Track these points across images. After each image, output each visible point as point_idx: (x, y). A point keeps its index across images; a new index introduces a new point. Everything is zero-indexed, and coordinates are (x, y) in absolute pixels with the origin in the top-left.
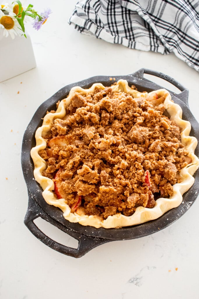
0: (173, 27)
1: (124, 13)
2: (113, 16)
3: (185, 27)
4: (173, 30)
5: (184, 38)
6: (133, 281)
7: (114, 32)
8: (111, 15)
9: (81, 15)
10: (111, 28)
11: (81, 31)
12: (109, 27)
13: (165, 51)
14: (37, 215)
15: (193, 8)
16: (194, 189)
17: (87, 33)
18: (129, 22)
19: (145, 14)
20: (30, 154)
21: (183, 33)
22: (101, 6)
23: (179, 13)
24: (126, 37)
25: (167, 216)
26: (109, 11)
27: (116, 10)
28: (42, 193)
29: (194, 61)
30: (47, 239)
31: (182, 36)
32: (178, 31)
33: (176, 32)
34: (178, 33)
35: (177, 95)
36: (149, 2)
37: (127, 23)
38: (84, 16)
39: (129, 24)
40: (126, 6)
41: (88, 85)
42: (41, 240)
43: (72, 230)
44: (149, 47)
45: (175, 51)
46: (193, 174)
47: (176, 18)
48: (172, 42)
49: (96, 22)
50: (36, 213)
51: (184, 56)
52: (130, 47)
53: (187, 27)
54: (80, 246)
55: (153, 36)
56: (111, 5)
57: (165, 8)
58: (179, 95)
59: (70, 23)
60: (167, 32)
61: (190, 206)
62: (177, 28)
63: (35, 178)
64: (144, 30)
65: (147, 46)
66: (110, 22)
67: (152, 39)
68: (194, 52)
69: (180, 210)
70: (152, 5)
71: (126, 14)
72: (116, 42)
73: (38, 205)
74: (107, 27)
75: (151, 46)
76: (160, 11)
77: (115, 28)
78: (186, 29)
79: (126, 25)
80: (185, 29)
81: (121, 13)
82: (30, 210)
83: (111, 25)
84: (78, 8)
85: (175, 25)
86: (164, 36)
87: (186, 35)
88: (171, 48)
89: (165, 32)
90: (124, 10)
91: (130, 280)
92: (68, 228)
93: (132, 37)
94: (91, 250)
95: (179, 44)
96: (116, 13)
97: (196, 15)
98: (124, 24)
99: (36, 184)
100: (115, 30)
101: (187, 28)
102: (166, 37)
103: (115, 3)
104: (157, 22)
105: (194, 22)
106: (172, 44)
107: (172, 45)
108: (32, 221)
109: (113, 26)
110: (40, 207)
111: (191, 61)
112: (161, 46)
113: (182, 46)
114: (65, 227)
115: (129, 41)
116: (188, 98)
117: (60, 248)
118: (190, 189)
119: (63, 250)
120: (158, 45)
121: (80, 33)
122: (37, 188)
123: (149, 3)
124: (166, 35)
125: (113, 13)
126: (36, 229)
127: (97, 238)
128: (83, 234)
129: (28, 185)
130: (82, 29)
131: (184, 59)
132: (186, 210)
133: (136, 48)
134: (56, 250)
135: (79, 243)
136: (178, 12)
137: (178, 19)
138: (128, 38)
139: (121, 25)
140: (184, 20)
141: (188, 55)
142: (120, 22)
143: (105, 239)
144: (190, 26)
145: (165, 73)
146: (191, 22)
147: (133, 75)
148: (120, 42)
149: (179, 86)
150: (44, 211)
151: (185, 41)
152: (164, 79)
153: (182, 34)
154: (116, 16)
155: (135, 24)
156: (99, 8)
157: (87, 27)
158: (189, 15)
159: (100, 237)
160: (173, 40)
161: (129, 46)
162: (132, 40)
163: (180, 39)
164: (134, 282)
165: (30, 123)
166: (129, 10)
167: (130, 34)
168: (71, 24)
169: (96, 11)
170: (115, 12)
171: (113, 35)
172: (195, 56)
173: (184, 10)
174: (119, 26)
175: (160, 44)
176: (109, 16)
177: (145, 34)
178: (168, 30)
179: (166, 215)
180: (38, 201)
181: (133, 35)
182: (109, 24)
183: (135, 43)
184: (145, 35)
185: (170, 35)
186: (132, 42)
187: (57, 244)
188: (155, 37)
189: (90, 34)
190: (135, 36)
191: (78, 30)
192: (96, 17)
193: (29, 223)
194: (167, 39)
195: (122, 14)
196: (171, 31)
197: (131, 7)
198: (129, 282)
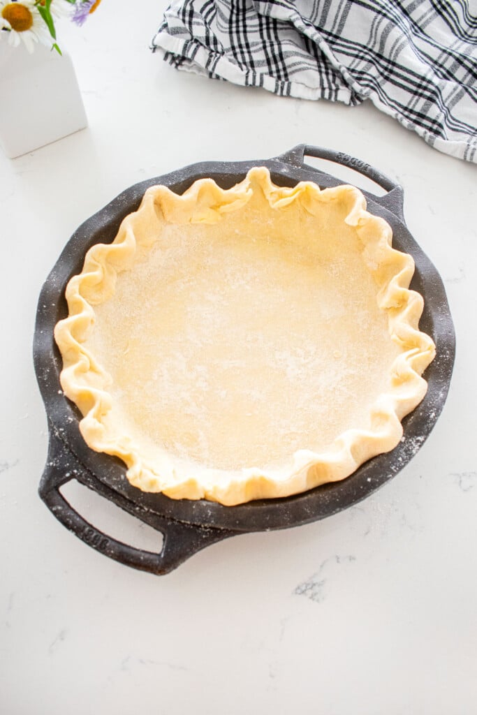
0: (366, 51)
1: (264, 26)
2: (242, 35)
3: (393, 48)
4: (367, 57)
5: (391, 72)
6: (305, 590)
7: (245, 63)
8: (238, 32)
9: (176, 32)
10: (239, 56)
11: (177, 65)
12: (235, 55)
13: (352, 99)
14: (68, 475)
15: (405, 12)
16: (426, 407)
17: (189, 68)
18: (275, 43)
19: (308, 25)
20: (53, 336)
21: (389, 61)
22: (215, 13)
23: (377, 20)
24: (271, 73)
25: (367, 471)
26: (234, 25)
27: (248, 22)
28: (78, 425)
29: (414, 117)
30: (89, 531)
31: (386, 69)
32: (377, 59)
33: (372, 60)
34: (378, 62)
35: (378, 198)
36: (314, 4)
37: (272, 45)
38: (182, 33)
39: (276, 47)
40: (268, 12)
41: (183, 182)
42: (77, 535)
43: (148, 511)
44: (319, 91)
45: (374, 96)
46: (423, 372)
47: (371, 32)
48: (366, 79)
49: (208, 43)
50: (65, 471)
51: (392, 107)
52: (279, 93)
53: (396, 48)
54: (167, 548)
55: (327, 68)
56: (238, 15)
57: (348, 12)
58: (382, 198)
59: (155, 48)
60: (354, 61)
61: (420, 446)
62: (374, 53)
63: (63, 391)
64: (307, 57)
65: (313, 89)
66: (236, 44)
67: (324, 76)
68: (413, 97)
69: (397, 458)
70: (320, 10)
71: (268, 29)
72: (250, 82)
73: (70, 451)
74: (231, 55)
75: (323, 89)
76: (338, 21)
77: (246, 55)
78: (394, 52)
79: (269, 49)
80: (391, 52)
81: (258, 28)
82: (51, 464)
83: (238, 50)
84: (170, 16)
85: (370, 47)
86: (348, 69)
87: (394, 64)
88: (364, 93)
89: (350, 62)
90: (264, 21)
91: (299, 588)
92: (137, 506)
93: (282, 73)
94: (192, 555)
95: (380, 84)
96: (248, 29)
97: (413, 27)
98: (265, 47)
99: (66, 403)
100: (247, 60)
101: (397, 50)
102: (353, 71)
103: (244, 10)
104: (333, 43)
105: (409, 38)
106: (366, 82)
107: (367, 86)
108: (57, 488)
109: (242, 53)
110: (75, 456)
111: (407, 117)
112: (342, 88)
113: (387, 87)
114: (131, 502)
115: (277, 81)
116: (402, 204)
117: (120, 553)
118: (418, 407)
119: (126, 557)
120: (337, 86)
121: (175, 70)
122: (66, 413)
123: (314, 7)
124: (352, 67)
125: (241, 29)
126: (66, 507)
127: (206, 528)
128: (172, 520)
129: (47, 405)
130: (178, 60)
131: (392, 112)
132: (410, 456)
133: (291, 94)
134: (112, 557)
135: (164, 540)
136: (376, 18)
137: (376, 33)
138: (275, 75)
139: (260, 49)
140: (390, 34)
141: (400, 105)
142: (257, 44)
143: (224, 530)
144: (402, 46)
145: (351, 153)
146: (405, 38)
147: (281, 159)
148: (258, 83)
149: (382, 180)
150: (83, 465)
151: (392, 77)
152: (348, 165)
153: (385, 64)
154: (248, 35)
155: (288, 46)
156: (213, 17)
157: (189, 55)
158: (399, 24)
159: (213, 526)
160: (368, 74)
161: (276, 91)
162: (283, 79)
163: (382, 74)
164: (307, 592)
165: (55, 267)
166: (275, 21)
167: (277, 67)
168: (156, 51)
169: (208, 20)
170: (245, 26)
171: (242, 69)
172: (414, 106)
173: (389, 15)
174: (255, 51)
175: (341, 85)
176: (235, 35)
177: (309, 64)
178: (357, 56)
179: (364, 470)
180: (70, 443)
181: (285, 69)
182: (233, 48)
183: (289, 84)
184: (309, 66)
185: (362, 65)
186: (283, 83)
187: (113, 543)
188: (330, 71)
189: (195, 71)
190: (289, 70)
191: (171, 63)
192: (207, 31)
193: (50, 493)
194: (356, 75)
195: (261, 30)
196: (362, 58)
197: (279, 13)
198: (296, 593)
